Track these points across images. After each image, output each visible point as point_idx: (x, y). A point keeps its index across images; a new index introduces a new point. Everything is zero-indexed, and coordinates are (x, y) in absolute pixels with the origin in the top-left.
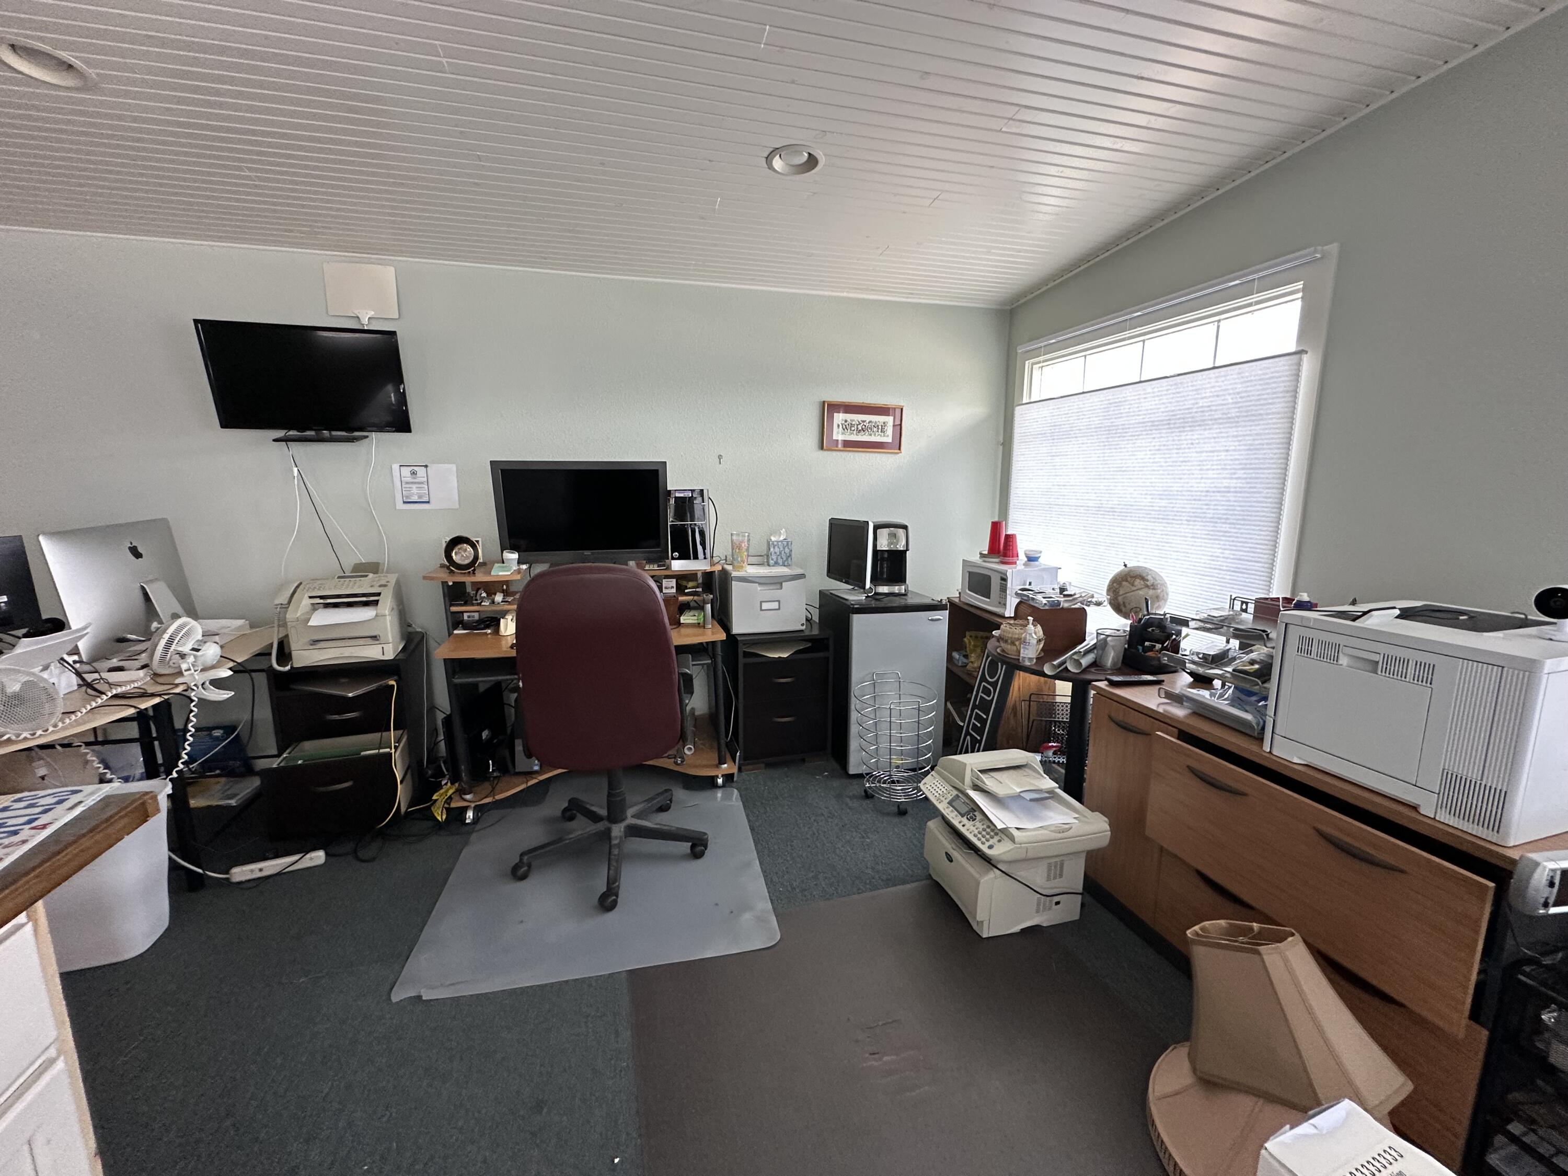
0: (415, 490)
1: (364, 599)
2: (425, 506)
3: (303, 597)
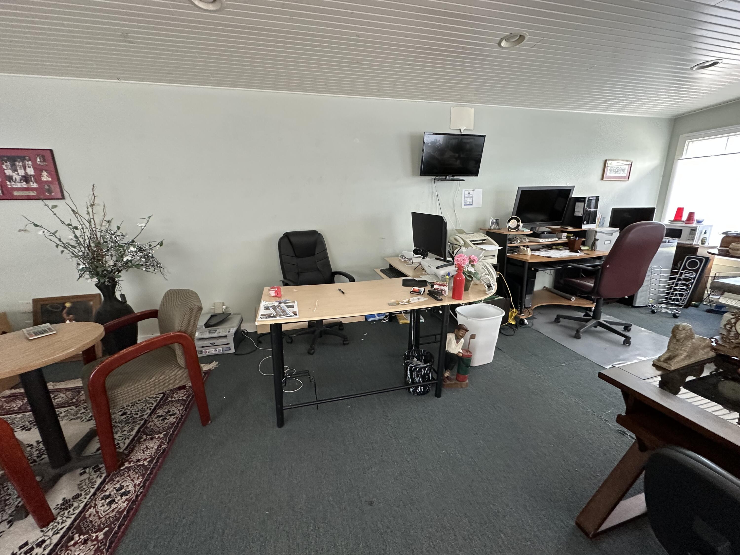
0: (468, 200)
1: (481, 242)
2: (471, 206)
3: (468, 241)
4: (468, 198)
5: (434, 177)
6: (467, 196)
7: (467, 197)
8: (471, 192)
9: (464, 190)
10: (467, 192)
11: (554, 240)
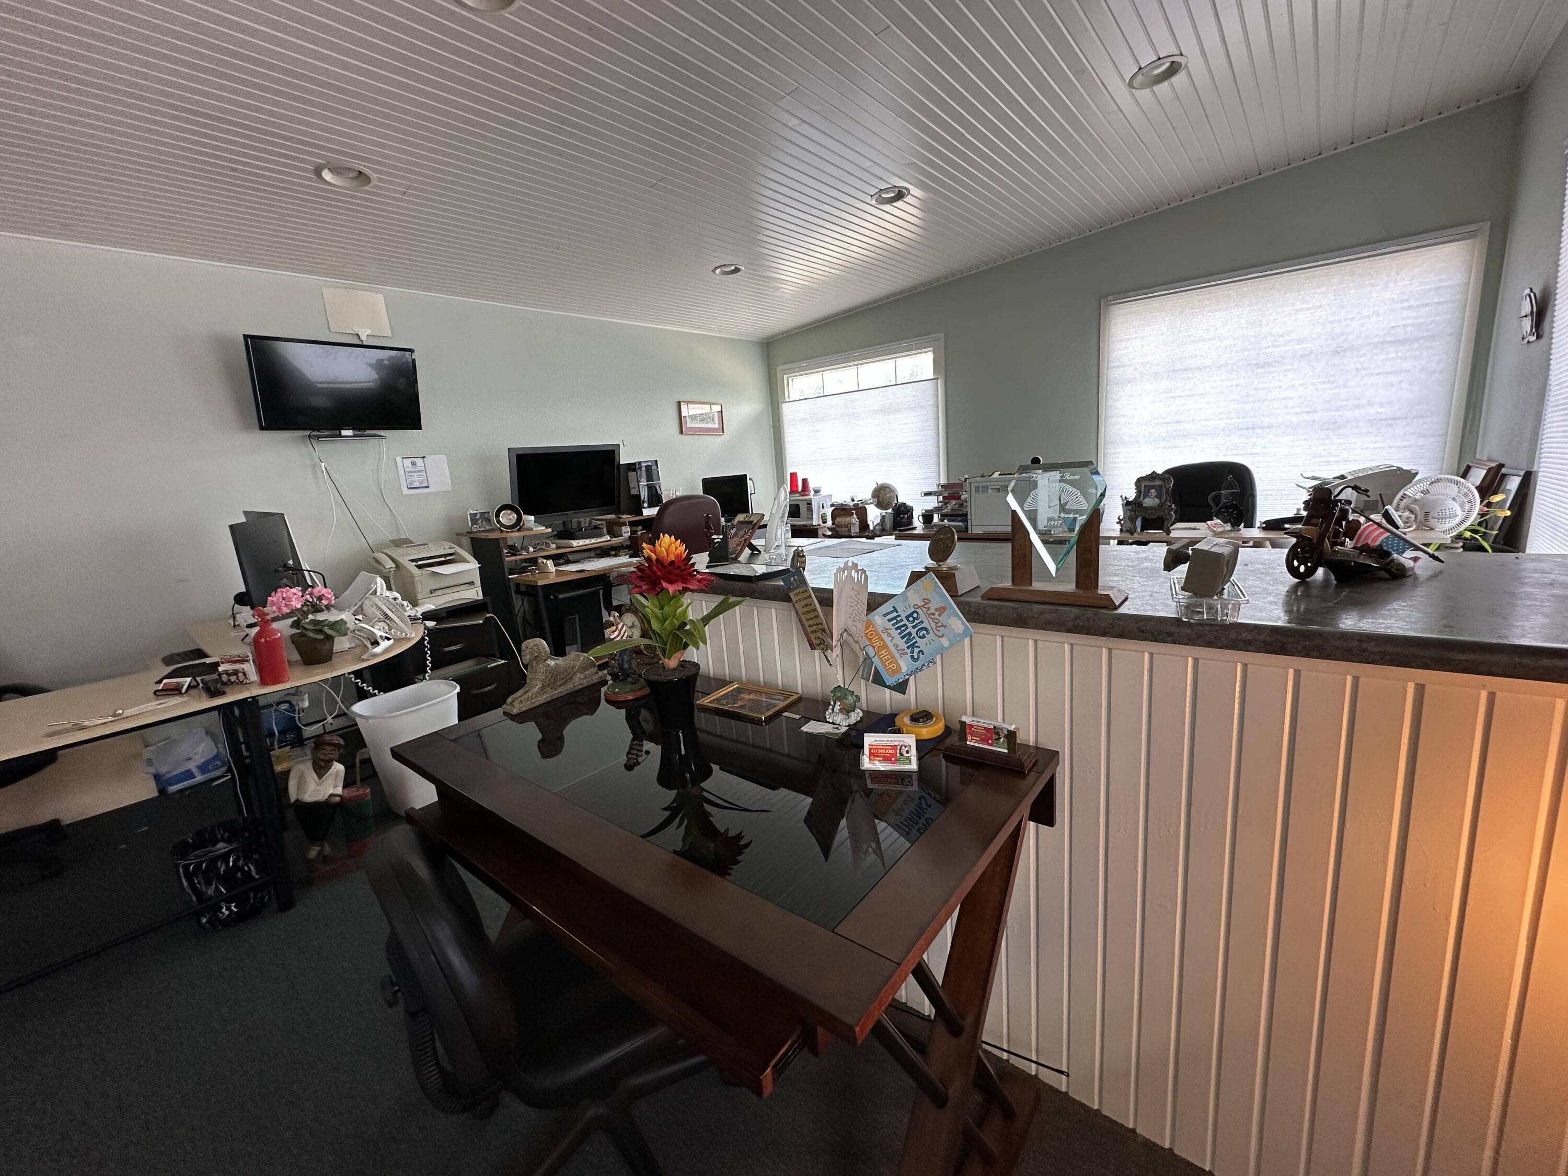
0: (416, 478)
1: (443, 559)
2: (426, 490)
3: (404, 561)
4: (415, 474)
5: (307, 433)
6: (411, 469)
7: (409, 472)
8: (419, 462)
9: (399, 459)
10: (408, 462)
11: (603, 539)
